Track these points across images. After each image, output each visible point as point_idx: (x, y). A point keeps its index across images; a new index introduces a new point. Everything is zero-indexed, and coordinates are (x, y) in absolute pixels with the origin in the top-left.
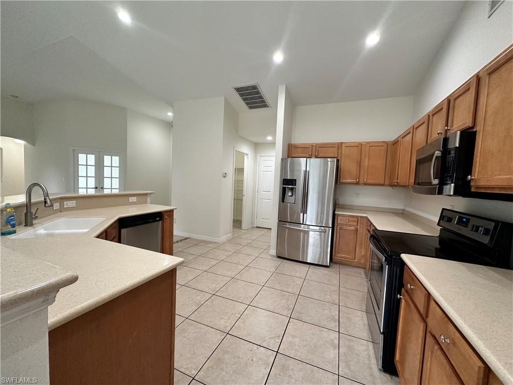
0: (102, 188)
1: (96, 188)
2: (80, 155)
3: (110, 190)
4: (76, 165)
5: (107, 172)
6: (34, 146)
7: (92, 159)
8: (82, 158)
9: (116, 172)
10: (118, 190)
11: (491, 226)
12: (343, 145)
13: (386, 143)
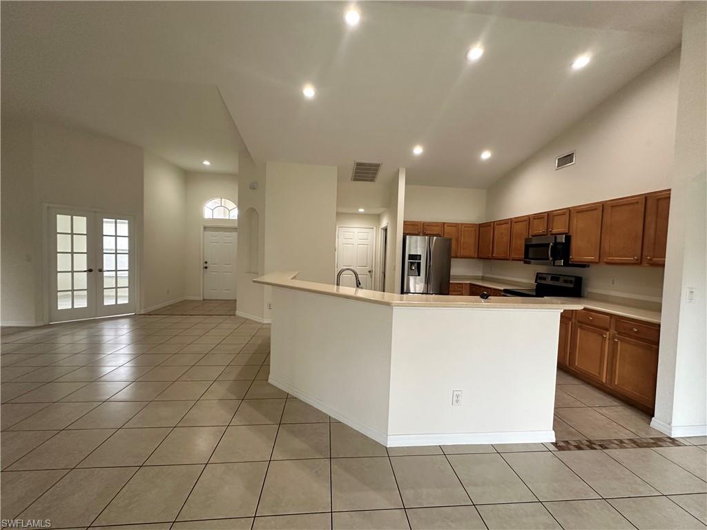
0: (100, 271)
1: (90, 270)
2: (58, 216)
3: (114, 272)
4: (53, 233)
5: (108, 244)
7: (81, 223)
8: (63, 222)
9: (124, 245)
10: (127, 272)
11: (573, 279)
12: (446, 225)
13: (476, 225)
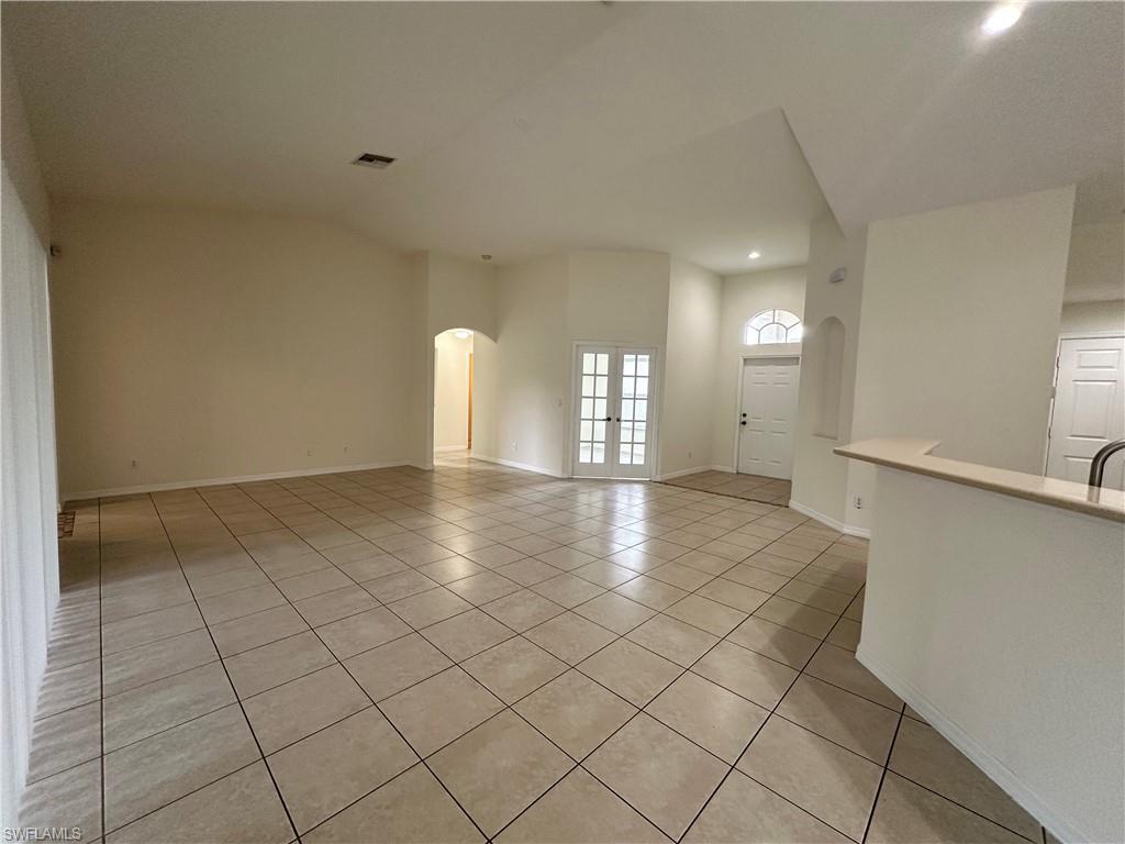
0: (618, 420)
1: (609, 419)
2: (584, 354)
3: (632, 423)
4: (579, 374)
5: (627, 386)
6: (495, 340)
8: (588, 359)
9: (643, 387)
10: (644, 424)
